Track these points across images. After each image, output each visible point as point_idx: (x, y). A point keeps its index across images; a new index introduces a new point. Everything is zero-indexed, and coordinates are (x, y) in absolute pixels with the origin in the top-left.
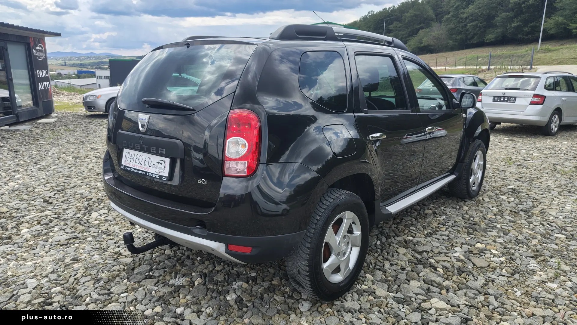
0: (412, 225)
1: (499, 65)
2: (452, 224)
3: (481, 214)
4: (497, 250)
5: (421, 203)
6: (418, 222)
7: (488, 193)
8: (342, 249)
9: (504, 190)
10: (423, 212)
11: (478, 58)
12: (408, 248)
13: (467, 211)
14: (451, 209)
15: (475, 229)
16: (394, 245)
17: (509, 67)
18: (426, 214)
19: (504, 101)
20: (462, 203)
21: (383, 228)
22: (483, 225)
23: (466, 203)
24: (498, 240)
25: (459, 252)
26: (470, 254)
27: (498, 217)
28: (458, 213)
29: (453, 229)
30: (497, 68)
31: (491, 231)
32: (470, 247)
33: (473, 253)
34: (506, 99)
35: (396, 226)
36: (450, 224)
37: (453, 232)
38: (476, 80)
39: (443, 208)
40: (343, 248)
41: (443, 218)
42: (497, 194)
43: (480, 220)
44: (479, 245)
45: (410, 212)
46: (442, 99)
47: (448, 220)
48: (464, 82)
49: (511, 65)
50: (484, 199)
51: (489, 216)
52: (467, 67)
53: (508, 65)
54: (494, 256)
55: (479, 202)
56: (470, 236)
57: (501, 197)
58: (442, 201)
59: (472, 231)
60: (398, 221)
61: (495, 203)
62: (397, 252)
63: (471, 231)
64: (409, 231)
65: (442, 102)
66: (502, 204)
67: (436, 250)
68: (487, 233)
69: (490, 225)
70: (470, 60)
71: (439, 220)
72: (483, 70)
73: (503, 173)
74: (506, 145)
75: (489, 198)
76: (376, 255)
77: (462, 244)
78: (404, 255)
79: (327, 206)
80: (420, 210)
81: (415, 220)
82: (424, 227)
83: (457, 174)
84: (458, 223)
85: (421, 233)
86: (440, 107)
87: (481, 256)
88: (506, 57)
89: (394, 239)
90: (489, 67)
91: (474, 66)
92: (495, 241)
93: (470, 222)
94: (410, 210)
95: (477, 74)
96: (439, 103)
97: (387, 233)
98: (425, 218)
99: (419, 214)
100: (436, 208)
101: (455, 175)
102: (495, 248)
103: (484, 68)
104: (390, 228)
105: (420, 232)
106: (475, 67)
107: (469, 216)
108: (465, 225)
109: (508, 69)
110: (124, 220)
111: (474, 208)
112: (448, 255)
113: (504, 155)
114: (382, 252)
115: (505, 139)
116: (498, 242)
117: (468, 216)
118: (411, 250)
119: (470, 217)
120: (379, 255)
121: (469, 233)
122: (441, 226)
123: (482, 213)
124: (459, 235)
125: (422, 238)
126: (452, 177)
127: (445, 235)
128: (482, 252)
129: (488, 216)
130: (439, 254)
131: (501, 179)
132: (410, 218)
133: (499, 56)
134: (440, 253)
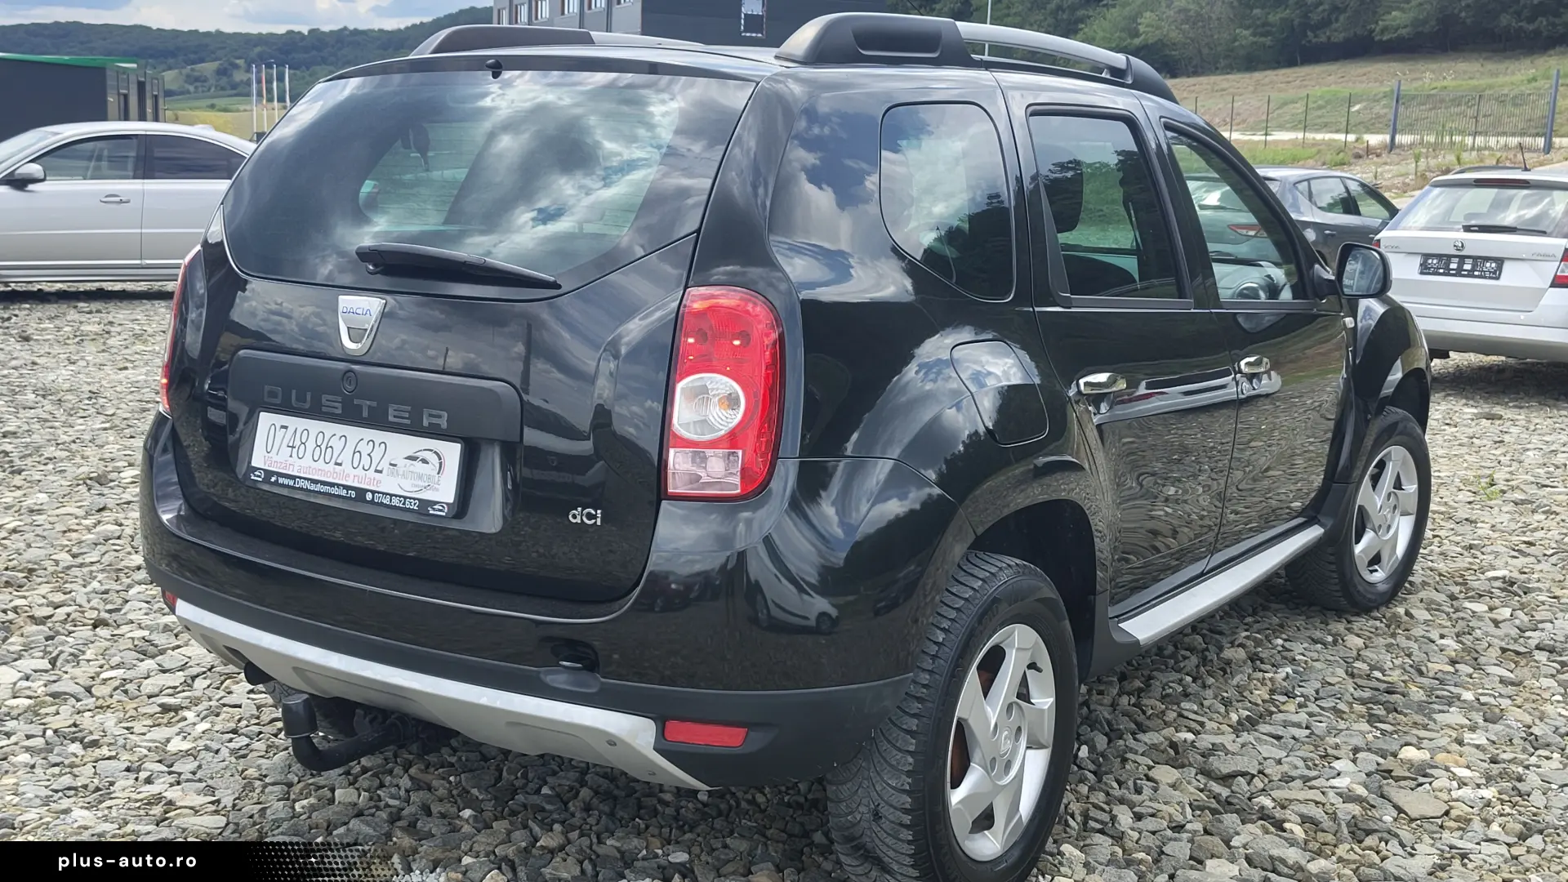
0: (1186, 695)
1: (1430, 130)
2: (1317, 692)
3: (1407, 660)
4: (1468, 767)
5: (1205, 625)
6: (1204, 686)
7: (1423, 594)
8: (1003, 749)
9: (1476, 584)
10: (1218, 655)
11: (1350, 102)
12: (1183, 766)
13: (1359, 650)
14: (1306, 645)
15: (1391, 706)
16: (1140, 759)
17: (1469, 140)
18: (1228, 662)
19: (1459, 273)
20: (1340, 627)
21: (1092, 707)
22: (1417, 694)
23: (1356, 626)
24: (1468, 737)
25: (1348, 776)
26: (1385, 778)
27: (1465, 669)
28: (1332, 658)
29: (1322, 708)
30: (1421, 143)
31: (1443, 712)
32: (1381, 760)
33: (1392, 777)
34: (1467, 267)
35: (1133, 700)
36: (1310, 691)
37: (1321, 715)
38: (1354, 187)
39: (1280, 641)
40: (1006, 746)
41: (1283, 675)
42: (1453, 597)
43: (1406, 678)
44: (1409, 753)
45: (1173, 656)
46: (1277, 264)
47: (1301, 678)
48: (1310, 196)
49: (1475, 134)
50: (1413, 611)
51: (1434, 667)
52: (1310, 135)
53: (1462, 132)
54: (1462, 784)
55: (1395, 621)
56: (1375, 727)
57: (1467, 604)
58: (1276, 620)
59: (1382, 712)
60: (1138, 684)
61: (1449, 624)
62: (1149, 779)
63: (1379, 711)
64: (1181, 715)
65: (1278, 274)
66: (1473, 629)
67: (1272, 770)
68: (1430, 719)
69: (1439, 693)
70: (1320, 108)
71: (1271, 679)
72: (1369, 151)
73: (1468, 527)
74: (1470, 431)
75: (1427, 609)
76: (1084, 789)
77: (1356, 750)
78: (1174, 786)
79: (966, 600)
80: (1207, 649)
81: (1194, 681)
82: (1227, 703)
83: (1329, 523)
84: (1337, 686)
85: (1221, 719)
86: (1273, 290)
87: (1421, 785)
88: (1456, 101)
89: (1135, 739)
90: (1393, 139)
91: (1337, 131)
92: (1460, 743)
93: (1375, 684)
94: (1171, 648)
95: (1350, 164)
96: (1269, 276)
97: (1109, 723)
98: (1225, 672)
99: (1204, 661)
100: (1258, 643)
101: (1322, 525)
102: (1462, 761)
103: (1374, 139)
104: (1114, 705)
105: (1215, 716)
106: (1341, 137)
107: (1369, 665)
108: (1358, 694)
109: (1463, 147)
110: (126, 692)
111: (1381, 641)
112: (1314, 783)
113: (1466, 469)
114: (1100, 781)
115: (1467, 410)
116: (1469, 744)
117: (1365, 667)
118: (1193, 771)
119: (1373, 668)
120: (1091, 789)
121: (1372, 719)
122: (1283, 698)
123: (1409, 656)
124: (1342, 725)
125: (1223, 734)
126: (1314, 533)
127: (1298, 725)
128: (1421, 772)
129: (1429, 664)
130: (1287, 782)
131: (1463, 548)
132: (1176, 676)
133: (1429, 96)
134: (1287, 779)
